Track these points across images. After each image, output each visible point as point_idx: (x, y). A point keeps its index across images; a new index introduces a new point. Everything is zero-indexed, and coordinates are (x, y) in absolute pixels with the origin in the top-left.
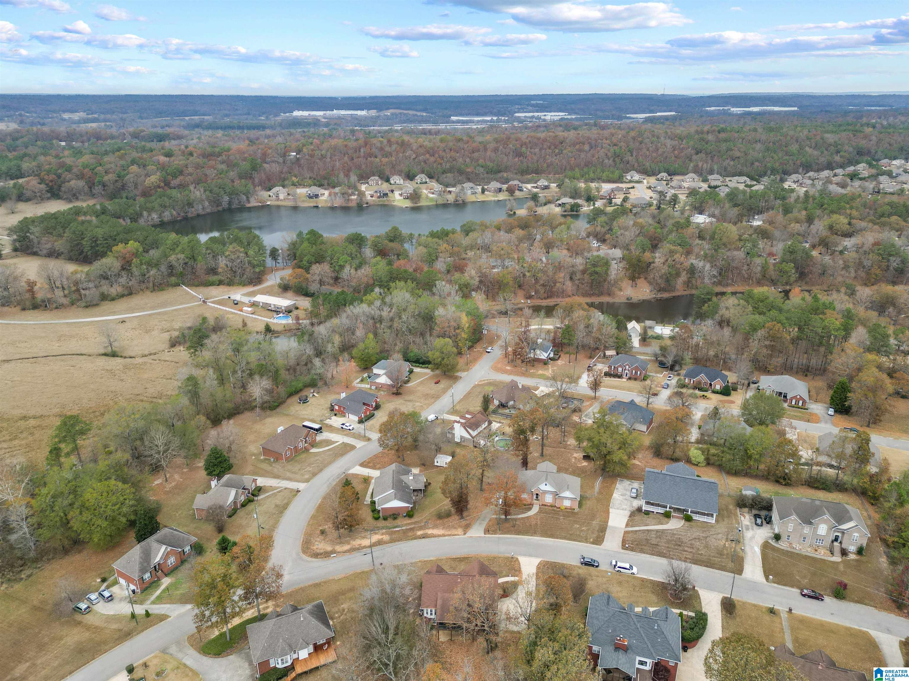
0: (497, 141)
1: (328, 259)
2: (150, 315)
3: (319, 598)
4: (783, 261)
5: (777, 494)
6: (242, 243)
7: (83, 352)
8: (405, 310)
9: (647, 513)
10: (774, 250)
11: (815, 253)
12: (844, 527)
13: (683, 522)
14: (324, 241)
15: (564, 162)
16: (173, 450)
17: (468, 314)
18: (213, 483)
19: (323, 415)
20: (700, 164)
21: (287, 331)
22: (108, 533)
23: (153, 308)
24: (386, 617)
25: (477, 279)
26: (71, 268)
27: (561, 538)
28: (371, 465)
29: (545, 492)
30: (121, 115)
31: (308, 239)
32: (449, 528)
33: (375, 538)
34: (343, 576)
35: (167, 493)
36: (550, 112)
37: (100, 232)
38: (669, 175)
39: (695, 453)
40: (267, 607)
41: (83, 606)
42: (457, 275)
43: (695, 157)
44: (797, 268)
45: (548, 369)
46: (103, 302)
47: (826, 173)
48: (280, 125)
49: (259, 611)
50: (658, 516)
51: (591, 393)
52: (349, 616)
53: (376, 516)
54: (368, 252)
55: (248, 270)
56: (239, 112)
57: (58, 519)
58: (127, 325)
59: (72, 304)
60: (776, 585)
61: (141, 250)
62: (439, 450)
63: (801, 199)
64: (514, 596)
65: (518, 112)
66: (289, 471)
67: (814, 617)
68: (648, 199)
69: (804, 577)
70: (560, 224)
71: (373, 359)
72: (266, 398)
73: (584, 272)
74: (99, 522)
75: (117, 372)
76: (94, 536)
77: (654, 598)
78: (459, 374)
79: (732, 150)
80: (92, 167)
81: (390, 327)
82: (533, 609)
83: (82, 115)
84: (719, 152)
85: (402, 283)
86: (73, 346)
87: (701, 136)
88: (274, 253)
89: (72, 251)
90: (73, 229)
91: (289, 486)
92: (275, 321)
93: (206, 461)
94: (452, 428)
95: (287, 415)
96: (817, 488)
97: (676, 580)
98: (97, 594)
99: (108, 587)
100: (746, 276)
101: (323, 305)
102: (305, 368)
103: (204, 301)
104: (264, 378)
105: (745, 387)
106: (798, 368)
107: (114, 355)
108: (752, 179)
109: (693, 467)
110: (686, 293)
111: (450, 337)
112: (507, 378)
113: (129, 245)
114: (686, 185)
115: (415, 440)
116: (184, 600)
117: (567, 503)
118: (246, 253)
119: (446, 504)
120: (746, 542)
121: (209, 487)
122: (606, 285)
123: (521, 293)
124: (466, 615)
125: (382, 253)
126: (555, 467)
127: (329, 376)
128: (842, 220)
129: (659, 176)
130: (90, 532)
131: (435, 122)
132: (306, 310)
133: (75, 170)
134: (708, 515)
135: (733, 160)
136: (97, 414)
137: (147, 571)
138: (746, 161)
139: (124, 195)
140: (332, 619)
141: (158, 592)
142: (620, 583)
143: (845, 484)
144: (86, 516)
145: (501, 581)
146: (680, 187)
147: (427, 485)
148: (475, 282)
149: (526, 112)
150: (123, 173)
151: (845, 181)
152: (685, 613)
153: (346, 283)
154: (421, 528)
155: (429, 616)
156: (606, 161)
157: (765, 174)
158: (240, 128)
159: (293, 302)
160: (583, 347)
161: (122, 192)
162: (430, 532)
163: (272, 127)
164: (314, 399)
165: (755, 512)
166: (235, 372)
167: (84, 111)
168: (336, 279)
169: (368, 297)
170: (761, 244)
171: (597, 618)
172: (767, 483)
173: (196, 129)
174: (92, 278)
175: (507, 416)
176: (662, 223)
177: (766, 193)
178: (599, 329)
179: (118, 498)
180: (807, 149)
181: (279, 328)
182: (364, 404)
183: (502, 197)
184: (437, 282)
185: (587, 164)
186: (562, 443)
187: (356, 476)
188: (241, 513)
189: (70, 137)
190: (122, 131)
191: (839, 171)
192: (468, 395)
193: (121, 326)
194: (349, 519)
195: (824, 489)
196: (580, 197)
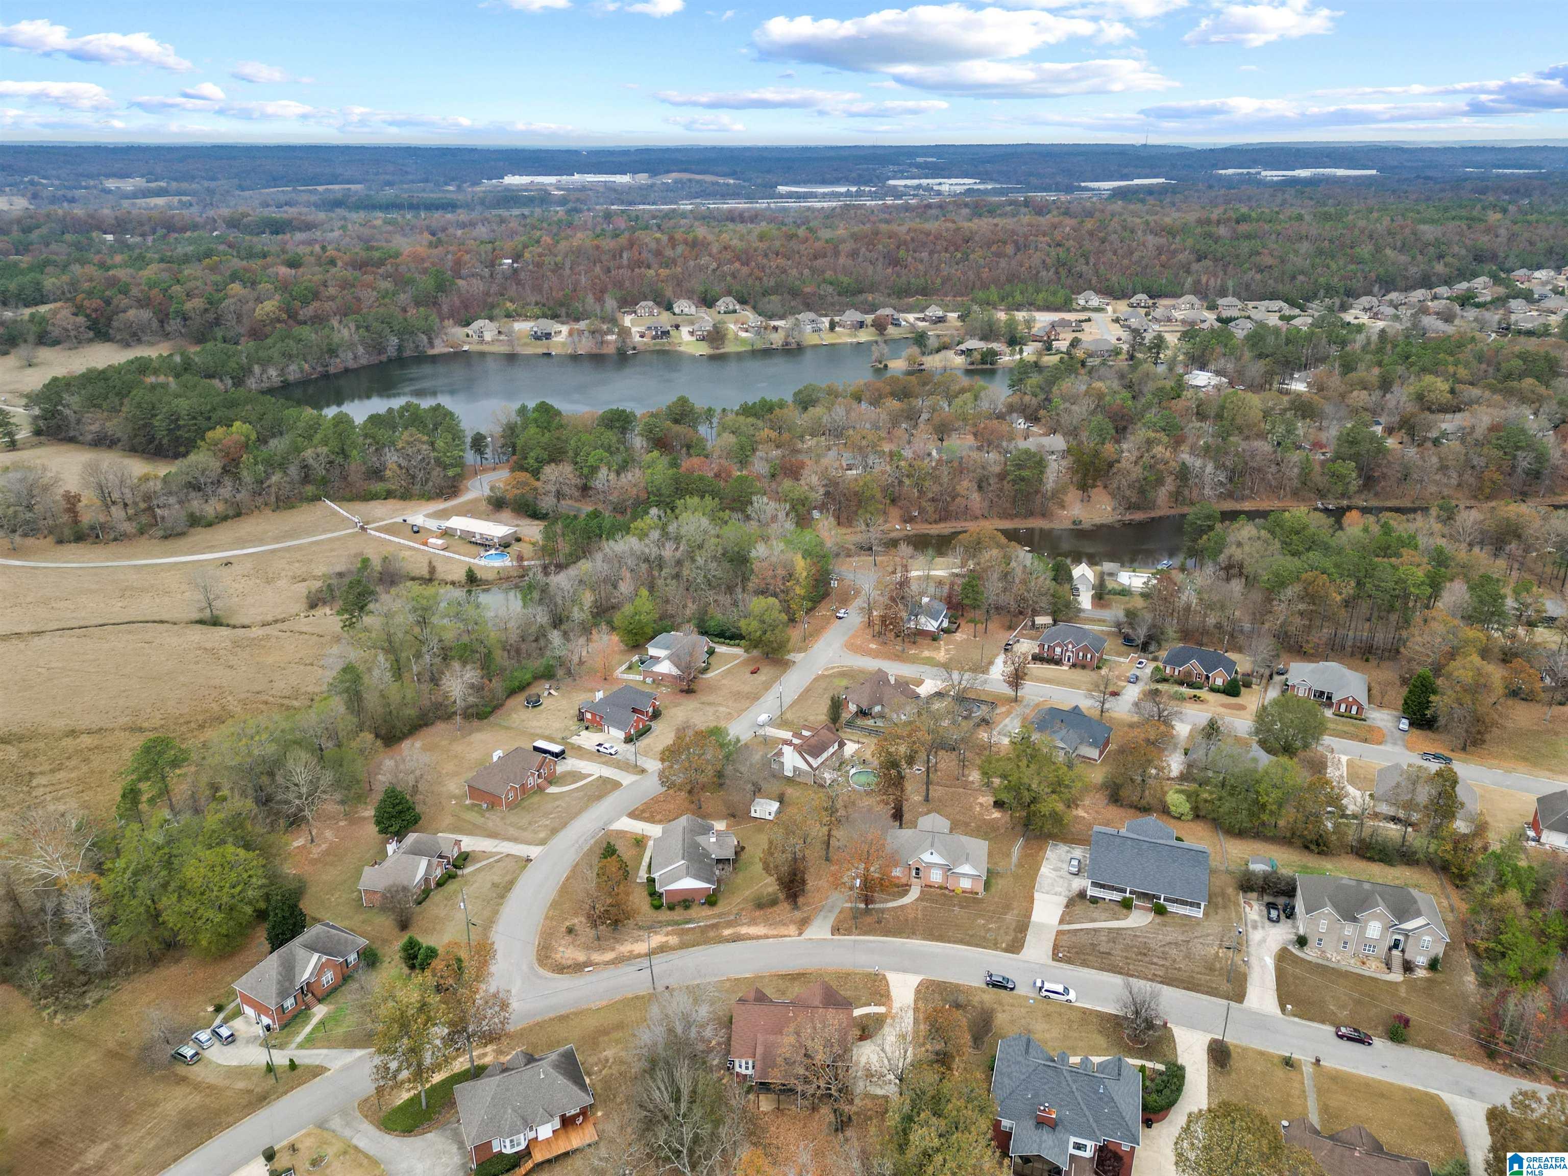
0: (855, 237)
1: (571, 454)
2: (273, 551)
3: (566, 1040)
4: (1338, 457)
5: (1305, 869)
6: (425, 426)
7: (164, 618)
8: (700, 547)
9: (1094, 900)
10: (1323, 437)
11: (1391, 443)
12: (1409, 925)
13: (1152, 915)
14: (564, 422)
15: (971, 275)
16: (324, 792)
17: (807, 554)
18: (391, 848)
19: (567, 728)
20: (1204, 279)
21: (503, 580)
22: (224, 931)
23: (276, 540)
24: (677, 1075)
25: (822, 491)
26: (137, 467)
27: (955, 942)
28: (646, 815)
29: (930, 866)
30: (206, 184)
31: (536, 420)
32: (773, 924)
33: (657, 940)
34: (604, 1003)
35: (314, 862)
36: (949, 177)
37: (183, 405)
38: (1151, 297)
39: (1176, 800)
40: (485, 1055)
41: (188, 1051)
42: (787, 484)
43: (1195, 267)
44: (1360, 469)
45: (939, 648)
46: (192, 530)
47: (1419, 294)
48: (482, 202)
49: (472, 1061)
50: (1112, 905)
51: (1010, 692)
52: (615, 1070)
53: (656, 903)
54: (638, 442)
55: (435, 473)
56: (410, 177)
57: (142, 909)
58: (236, 569)
59: (142, 532)
60: (1296, 1019)
61: (253, 436)
62: (757, 791)
63: (1373, 346)
64: (878, 1039)
65: (894, 178)
66: (511, 824)
67: (1354, 1071)
68: (1114, 341)
69: (1343, 1007)
70: (963, 391)
71: (649, 631)
72: (472, 700)
73: (1002, 476)
74: (210, 914)
75: (222, 652)
76: (200, 937)
77: (1102, 1041)
78: (791, 657)
79: (1259, 254)
80: (164, 286)
81: (677, 576)
82: (908, 1060)
83: (138, 182)
84: (1238, 256)
85: (696, 500)
86: (146, 607)
87: (1207, 228)
88: (478, 443)
89: (136, 436)
90: (137, 399)
91: (513, 852)
92: (483, 562)
93: (378, 809)
94: (780, 753)
95: (507, 728)
96: (1371, 859)
97: (1137, 1013)
98: (209, 1031)
99: (226, 1021)
100: (1274, 483)
101: (563, 535)
102: (534, 645)
103: (362, 528)
104: (468, 667)
105: (1264, 681)
106: (1354, 646)
107: (215, 622)
108: (1293, 304)
109: (1173, 821)
110: (1172, 512)
111: (775, 595)
112: (871, 664)
113: (234, 429)
114: (1178, 315)
115: (720, 774)
116: (352, 1042)
117: (966, 884)
118: (432, 444)
119: (769, 885)
120: (1253, 950)
121: (383, 854)
122: (1038, 499)
123: (895, 513)
124: (801, 1071)
125: (660, 443)
126: (947, 823)
127: (576, 659)
128: (1439, 386)
129: (1132, 300)
130: (196, 931)
131: (750, 197)
132: (534, 544)
133: (135, 291)
134: (1191, 904)
135: (1260, 271)
136: (193, 725)
137: (289, 996)
138: (1283, 273)
139: (220, 335)
140: (589, 1074)
141: (308, 1029)
142: (1047, 1016)
143: (1415, 853)
144: (189, 904)
145: (857, 1012)
146: (1169, 320)
147: (740, 850)
148: (818, 496)
149: (907, 178)
150: (218, 296)
151: (1450, 310)
152: (1149, 1065)
153: (601, 497)
154: (729, 924)
155: (743, 1071)
156: (1044, 273)
157: (1315, 296)
158: (414, 207)
159: (512, 530)
160: (998, 609)
161: (216, 329)
162: (744, 930)
163: (469, 206)
164: (550, 699)
165: (1267, 899)
166: (418, 656)
167: (142, 176)
168: (585, 489)
169: (639, 523)
170: (1301, 427)
171: (1010, 1076)
172: (1291, 850)
173: (338, 211)
174: (174, 488)
175: (871, 732)
176: (1136, 388)
177: (1313, 333)
178: (1024, 582)
179: (239, 875)
180: (1388, 251)
181: (491, 576)
182: (635, 710)
183: (864, 336)
184: (754, 498)
185: (1012, 278)
186: (959, 780)
187: (621, 834)
188: (437, 897)
189: (120, 226)
190: (211, 213)
191: (1443, 290)
192: (807, 693)
193: (226, 571)
194: (613, 910)
195: (1381, 861)
196: (996, 339)
